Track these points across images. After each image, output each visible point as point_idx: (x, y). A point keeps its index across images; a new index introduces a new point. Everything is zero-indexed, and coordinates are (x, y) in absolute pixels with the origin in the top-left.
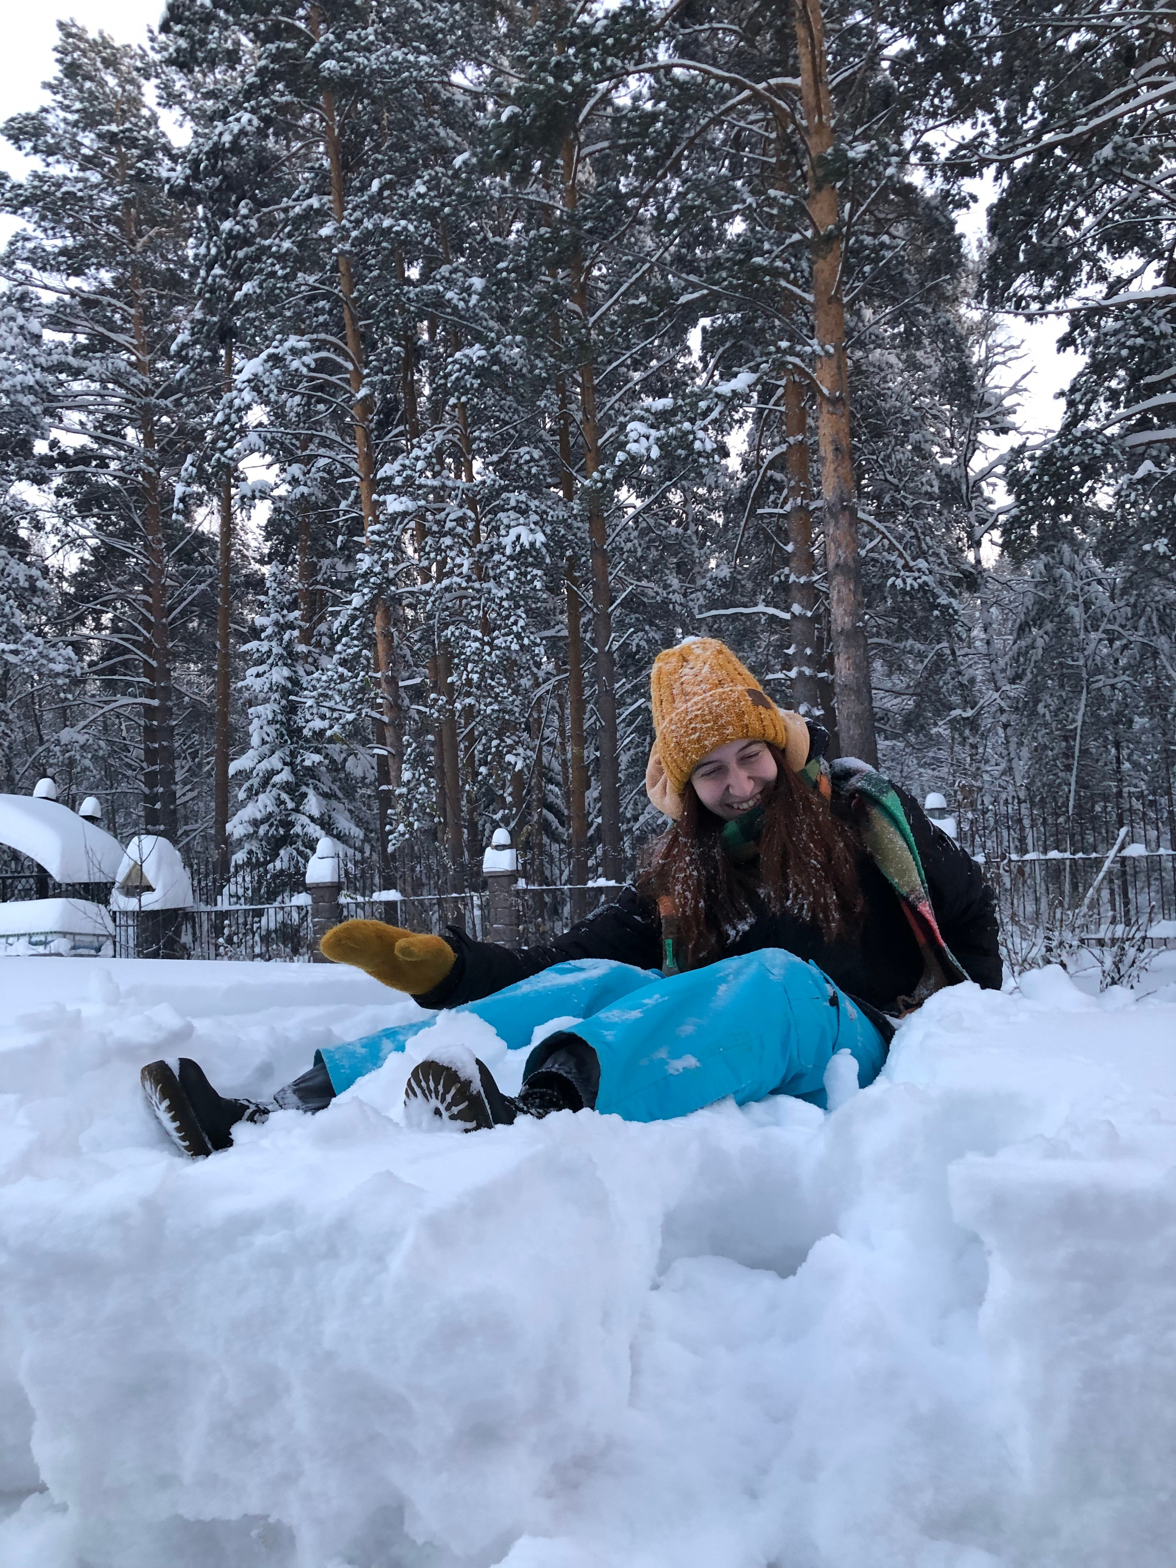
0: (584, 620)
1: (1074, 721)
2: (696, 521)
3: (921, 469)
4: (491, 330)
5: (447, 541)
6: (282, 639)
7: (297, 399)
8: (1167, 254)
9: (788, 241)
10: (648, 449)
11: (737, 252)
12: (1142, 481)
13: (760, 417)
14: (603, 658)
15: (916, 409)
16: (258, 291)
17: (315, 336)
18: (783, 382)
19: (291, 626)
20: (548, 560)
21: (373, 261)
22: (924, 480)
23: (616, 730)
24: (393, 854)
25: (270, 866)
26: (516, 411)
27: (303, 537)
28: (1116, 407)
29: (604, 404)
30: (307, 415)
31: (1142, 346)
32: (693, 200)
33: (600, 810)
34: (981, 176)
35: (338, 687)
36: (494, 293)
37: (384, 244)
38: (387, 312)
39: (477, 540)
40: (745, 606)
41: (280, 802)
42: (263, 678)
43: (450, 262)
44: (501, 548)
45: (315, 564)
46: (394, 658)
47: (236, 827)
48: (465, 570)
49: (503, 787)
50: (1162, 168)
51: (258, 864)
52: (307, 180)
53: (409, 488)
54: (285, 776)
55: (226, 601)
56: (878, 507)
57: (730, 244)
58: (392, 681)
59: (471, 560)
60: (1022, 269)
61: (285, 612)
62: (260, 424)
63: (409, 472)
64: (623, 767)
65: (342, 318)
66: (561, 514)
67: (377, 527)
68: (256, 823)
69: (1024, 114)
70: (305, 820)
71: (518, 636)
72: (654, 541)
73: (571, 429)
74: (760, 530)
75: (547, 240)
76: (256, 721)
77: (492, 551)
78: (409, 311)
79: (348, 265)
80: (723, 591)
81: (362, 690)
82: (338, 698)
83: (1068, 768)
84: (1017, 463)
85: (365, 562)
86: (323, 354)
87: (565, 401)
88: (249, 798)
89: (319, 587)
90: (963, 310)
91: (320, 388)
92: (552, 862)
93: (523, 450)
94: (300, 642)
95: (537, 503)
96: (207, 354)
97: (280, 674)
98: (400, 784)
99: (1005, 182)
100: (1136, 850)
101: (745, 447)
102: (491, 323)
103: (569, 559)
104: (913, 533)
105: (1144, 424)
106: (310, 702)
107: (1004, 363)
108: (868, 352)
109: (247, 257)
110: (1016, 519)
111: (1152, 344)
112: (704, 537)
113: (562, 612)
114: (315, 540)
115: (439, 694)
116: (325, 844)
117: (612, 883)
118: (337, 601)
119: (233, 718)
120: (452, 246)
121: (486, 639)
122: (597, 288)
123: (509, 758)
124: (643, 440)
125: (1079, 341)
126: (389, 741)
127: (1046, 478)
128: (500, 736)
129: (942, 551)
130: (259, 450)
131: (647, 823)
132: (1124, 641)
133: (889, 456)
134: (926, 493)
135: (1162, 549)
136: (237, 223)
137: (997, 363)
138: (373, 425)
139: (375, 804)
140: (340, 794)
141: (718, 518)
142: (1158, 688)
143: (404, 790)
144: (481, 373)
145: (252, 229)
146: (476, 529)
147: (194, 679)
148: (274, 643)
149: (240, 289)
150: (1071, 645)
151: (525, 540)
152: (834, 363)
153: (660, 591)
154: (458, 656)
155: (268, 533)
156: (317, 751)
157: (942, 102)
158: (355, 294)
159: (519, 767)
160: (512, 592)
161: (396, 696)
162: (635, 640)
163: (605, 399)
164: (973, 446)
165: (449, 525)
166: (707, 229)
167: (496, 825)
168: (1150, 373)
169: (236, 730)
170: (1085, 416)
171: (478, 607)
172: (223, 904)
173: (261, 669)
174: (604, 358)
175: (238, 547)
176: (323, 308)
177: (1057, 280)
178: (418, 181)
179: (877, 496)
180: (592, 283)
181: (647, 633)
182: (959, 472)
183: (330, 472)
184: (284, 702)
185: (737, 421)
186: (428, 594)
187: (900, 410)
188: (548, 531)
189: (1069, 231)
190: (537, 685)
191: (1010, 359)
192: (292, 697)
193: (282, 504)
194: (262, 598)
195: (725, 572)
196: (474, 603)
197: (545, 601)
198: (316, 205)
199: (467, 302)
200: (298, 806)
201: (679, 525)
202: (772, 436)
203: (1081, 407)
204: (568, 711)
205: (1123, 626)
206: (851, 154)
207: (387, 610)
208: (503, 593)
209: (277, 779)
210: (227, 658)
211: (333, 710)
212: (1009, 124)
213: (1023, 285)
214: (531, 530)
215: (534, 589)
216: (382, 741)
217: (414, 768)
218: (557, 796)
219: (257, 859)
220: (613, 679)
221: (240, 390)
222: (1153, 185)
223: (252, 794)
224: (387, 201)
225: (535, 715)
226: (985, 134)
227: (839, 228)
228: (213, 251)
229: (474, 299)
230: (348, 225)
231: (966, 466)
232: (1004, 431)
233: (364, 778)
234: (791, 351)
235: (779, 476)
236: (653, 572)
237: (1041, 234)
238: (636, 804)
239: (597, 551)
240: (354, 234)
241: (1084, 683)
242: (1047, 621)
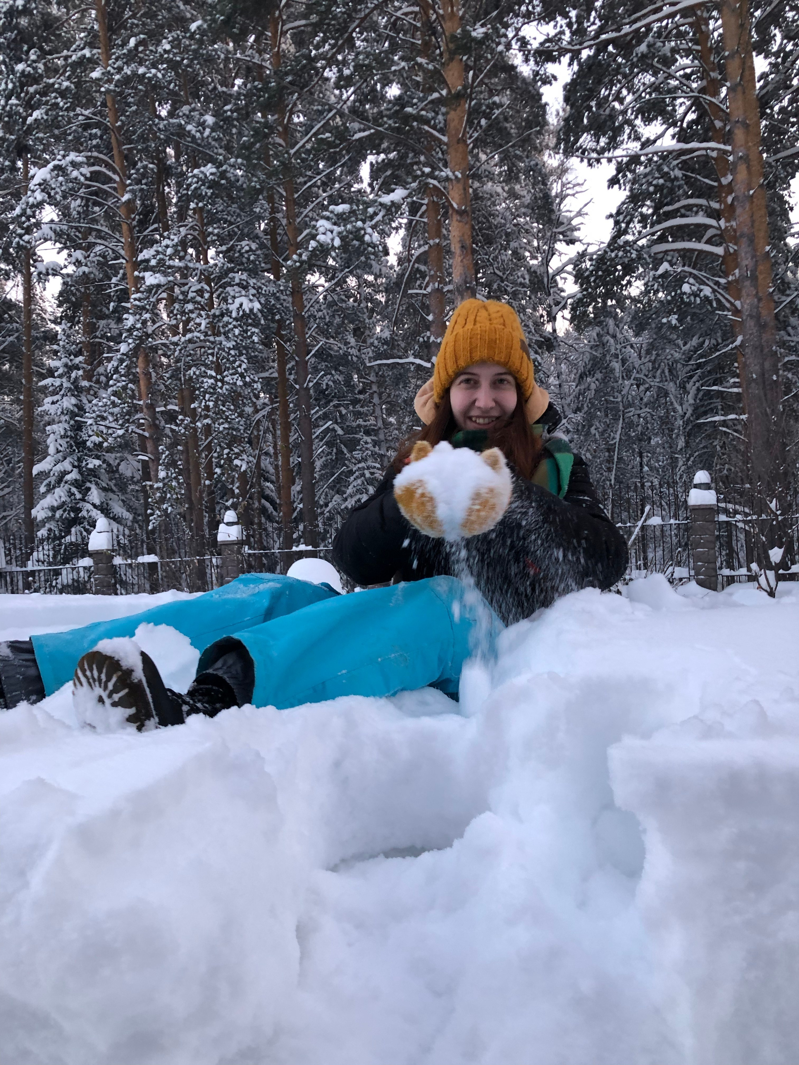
0: (289, 366)
1: (614, 438)
2: (367, 300)
3: (518, 267)
4: (221, 155)
5: (190, 306)
6: (70, 377)
7: (79, 201)
8: (679, 124)
9: (430, 98)
10: (333, 240)
11: (394, 105)
12: (661, 276)
13: (410, 226)
14: (303, 392)
15: (515, 225)
16: (45, 117)
17: (89, 154)
18: (426, 201)
19: (77, 368)
20: (263, 322)
21: (132, 100)
22: (519, 274)
23: (312, 445)
24: (153, 531)
25: (63, 540)
26: (239, 216)
27: (86, 304)
28: (645, 227)
29: (302, 213)
30: (85, 213)
31: (663, 185)
32: (364, 60)
33: (301, 499)
34: (560, 62)
35: (110, 410)
36: (222, 127)
37: (140, 87)
38: (143, 138)
39: (212, 307)
40: (400, 358)
41: (71, 494)
42: (57, 405)
43: (190, 104)
44: (228, 313)
45: (95, 324)
46: (152, 390)
47: (39, 512)
48: (203, 327)
49: (233, 483)
50: (677, 64)
51: (55, 538)
52: (82, 39)
53: (161, 268)
54: (74, 475)
55: (29, 349)
56: (489, 292)
57: (390, 102)
58: (151, 407)
59: (207, 320)
60: (587, 129)
61: (72, 357)
62: (52, 221)
63: (161, 256)
64: (317, 469)
65: (110, 143)
66: (271, 289)
67: (138, 295)
68: (53, 509)
69: (588, 21)
70: (90, 507)
71: (242, 376)
72: (338, 311)
73: (279, 231)
74: (411, 305)
75: (259, 90)
76: (52, 435)
77: (222, 315)
78: (159, 138)
79: (114, 102)
80: (385, 347)
81: (129, 413)
82: (111, 419)
83: (609, 470)
84: (581, 263)
85: (130, 320)
86: (96, 168)
87: (274, 210)
88: (48, 491)
89: (97, 340)
90: (546, 158)
91: (96, 193)
92: (267, 535)
93: (244, 243)
94: (84, 379)
95: (254, 281)
96: (7, 163)
97: (69, 402)
98: (158, 480)
99: (576, 67)
100: (656, 521)
101: (399, 249)
102: (221, 151)
103: (278, 321)
105: (662, 239)
106: (90, 422)
107: (573, 195)
108: (483, 184)
109: (36, 92)
110: (580, 300)
111: (669, 184)
112: (372, 311)
113: (274, 361)
114: (94, 306)
115: (185, 416)
116: (102, 522)
117: (310, 548)
118: (110, 350)
119: (37, 435)
120: (191, 93)
121: (219, 377)
122: (296, 130)
123: (237, 462)
124: (329, 233)
125: (622, 181)
126: (149, 449)
127: (600, 273)
128: (229, 446)
129: (531, 323)
130: (51, 240)
131: (334, 508)
132: (647, 386)
133: (497, 257)
134: (521, 284)
135: (674, 322)
136: (29, 66)
137: (568, 195)
138: (135, 223)
139: (141, 495)
140: (114, 488)
141: (381, 298)
142: (667, 417)
143: (161, 485)
144: (213, 185)
145: (40, 71)
146: (211, 299)
147: (8, 407)
148: (64, 380)
149: (31, 115)
150: (613, 388)
151: (246, 307)
152: (460, 186)
153: (342, 346)
154: (198, 389)
155: (60, 301)
156: (98, 457)
157: (534, 8)
158: (119, 123)
159: (243, 468)
160: (237, 344)
161: (154, 418)
162: (326, 380)
163: (302, 210)
164: (552, 252)
165: (191, 295)
166: (374, 90)
167: (227, 508)
168: (667, 204)
169: (39, 443)
170: (625, 232)
171: (212, 354)
172: (31, 566)
173: (55, 398)
174: (302, 180)
175: (38, 311)
176: (96, 134)
177: (608, 138)
178: (164, 41)
179: (488, 285)
180: (293, 126)
181: (333, 375)
182: (542, 269)
183: (104, 257)
184: (72, 422)
185: (394, 229)
186: (176, 344)
187: (505, 225)
188: (262, 301)
189: (617, 105)
190: (257, 411)
191: (577, 192)
192: (77, 418)
193: (69, 279)
194: (55, 347)
195: (387, 334)
196: (210, 351)
197: (261, 352)
198: (88, 55)
199: (202, 134)
200: (84, 497)
201: (355, 301)
202: (418, 241)
203: (623, 225)
204: (279, 432)
205: (646, 376)
206: (474, 34)
207: (147, 356)
208: (230, 344)
209: (68, 477)
210: (30, 392)
211: (109, 428)
212: (578, 26)
213: (586, 140)
214: (251, 300)
215: (253, 342)
216: (144, 450)
217: (167, 469)
218: (272, 491)
219: (55, 535)
220: (310, 408)
221: (33, 191)
222: (673, 73)
223: (50, 489)
224: (141, 55)
225: (256, 433)
226: (562, 33)
227: (465, 87)
228: (10, 86)
229: (207, 131)
230: (112, 71)
231: (547, 265)
232: (571, 242)
233: (133, 477)
234: (431, 175)
235: (423, 268)
236: (337, 333)
237: (599, 105)
238: (326, 495)
239: (298, 317)
240: (117, 77)
241: (621, 413)
242: (598, 372)
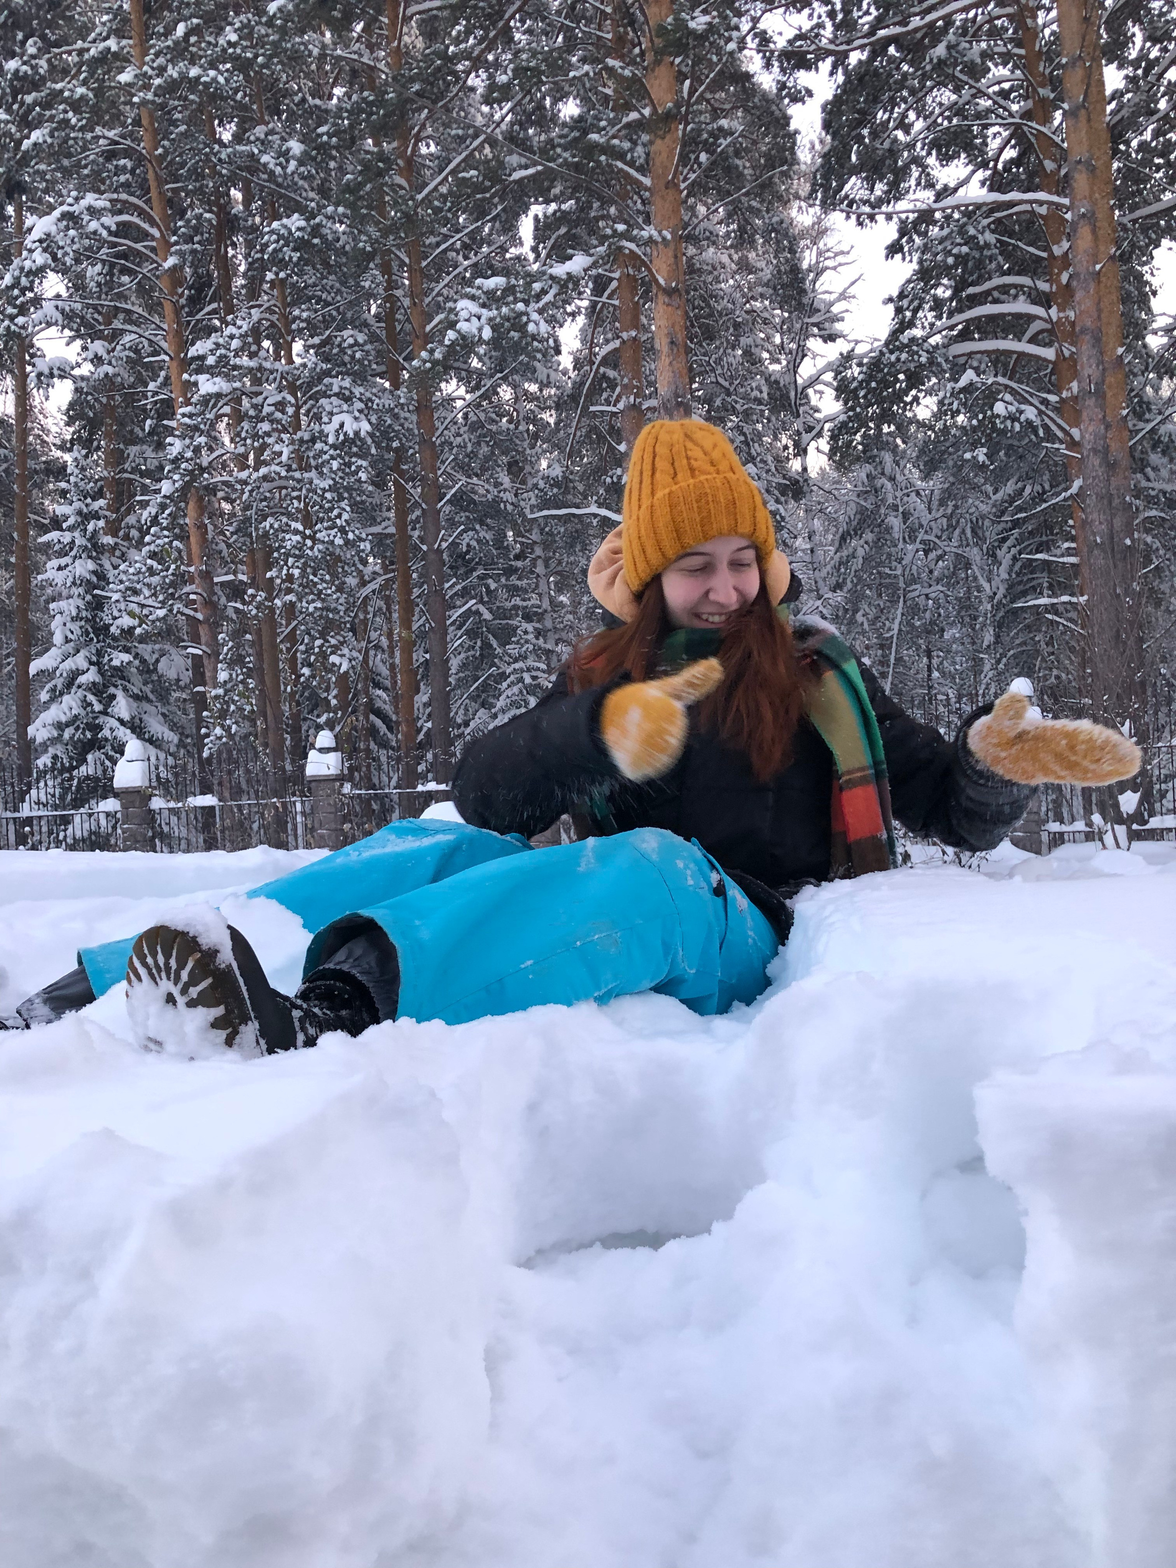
0: (412, 517)
1: (890, 629)
2: (528, 420)
3: (752, 374)
4: (312, 200)
5: (265, 427)
6: (86, 530)
7: (98, 267)
8: (992, 164)
9: (625, 120)
10: (480, 329)
11: (572, 129)
12: (963, 390)
13: (593, 312)
14: (432, 556)
15: (747, 312)
16: (49, 140)
17: (115, 196)
18: (616, 275)
19: (96, 516)
20: (373, 451)
21: (179, 116)
22: (754, 385)
23: (446, 633)
24: (209, 760)
25: (75, 773)
26: (339, 292)
27: (109, 421)
28: (939, 317)
29: (432, 290)
30: (108, 285)
31: (967, 255)
32: (528, 60)
33: (429, 715)
34: (817, 69)
35: (146, 580)
36: (314, 159)
37: (192, 97)
38: (196, 174)
39: (298, 427)
40: (577, 507)
41: (86, 704)
42: (66, 572)
43: (266, 123)
44: (322, 436)
45: (123, 452)
46: (208, 551)
47: (39, 731)
48: (284, 458)
49: (327, 690)
50: (990, 75)
51: (63, 770)
52: (104, 24)
53: (223, 368)
54: (91, 676)
55: (23, 487)
56: (708, 411)
57: (564, 124)
58: (207, 576)
59: (291, 448)
60: (855, 171)
61: (89, 500)
62: (58, 296)
63: (223, 351)
64: (453, 671)
65: (146, 180)
66: (387, 402)
67: (187, 409)
68: (60, 726)
69: (860, 9)
70: (114, 723)
71: (343, 531)
72: (485, 436)
73: (398, 316)
74: (593, 429)
75: (371, 104)
76: (58, 617)
77: (313, 440)
78: (220, 174)
79: (152, 119)
80: (555, 490)
81: (173, 584)
82: (147, 593)
84: (846, 368)
85: (176, 446)
86: (126, 218)
87: (391, 285)
88: (52, 700)
89: (126, 475)
90: (794, 212)
91: (124, 256)
92: (379, 768)
93: (346, 333)
94: (106, 534)
95: (361, 390)
97: (84, 567)
98: (216, 685)
99: (840, 78)
101: (577, 345)
102: (312, 195)
103: (396, 450)
104: (742, 438)
105: (965, 336)
106: (115, 597)
107: (835, 268)
108: (702, 250)
109: (36, 103)
110: (844, 425)
111: (976, 254)
112: (536, 436)
113: (389, 509)
114: (122, 425)
115: (258, 590)
116: (134, 746)
117: (442, 787)
118: (145, 490)
119: (35, 617)
120: (268, 107)
121: (308, 532)
122: (424, 166)
123: (334, 659)
124: (474, 319)
125: (906, 249)
126: (203, 640)
127: (873, 384)
128: (323, 635)
129: (769, 459)
130: (56, 324)
132: (940, 552)
133: (721, 359)
134: (756, 399)
135: (982, 458)
136: (24, 63)
137: (827, 268)
138: (183, 301)
139: (191, 708)
140: (151, 696)
141: (549, 417)
142: (969, 599)
143: (221, 691)
144: (301, 245)
145: (41, 71)
146: (297, 414)
148: (77, 534)
149: (28, 138)
150: (889, 555)
151: (350, 428)
152: (670, 252)
153: (491, 488)
154: (278, 549)
155: (69, 417)
156: (127, 650)
158: (160, 151)
159: (344, 668)
160: (336, 483)
161: (211, 592)
162: (466, 538)
163: (433, 284)
164: (802, 353)
165: (267, 409)
166: (541, 107)
167: (319, 728)
168: (972, 284)
169: (39, 629)
170: (911, 324)
171: (298, 498)
172: (26, 811)
173: (63, 561)
174: (432, 240)
175: (36, 431)
176: (125, 167)
177: (888, 184)
178: (228, 28)
179: (708, 400)
180: (420, 160)
181: (477, 532)
182: (788, 378)
183: (137, 351)
184: (88, 597)
185: (569, 314)
186: (245, 483)
187: (733, 312)
188: (374, 420)
189: (900, 135)
190: (363, 583)
191: (840, 265)
192: (96, 592)
193: (84, 384)
194: (63, 485)
195: (557, 471)
196: (295, 494)
197: (370, 495)
198: (114, 48)
199: (284, 168)
200: (106, 709)
201: (510, 422)
202: (604, 333)
203: (908, 314)
204: (395, 616)
205: (939, 538)
206: (692, 25)
207: (200, 499)
208: (326, 484)
209: (82, 679)
210: (25, 551)
211: (143, 606)
212: (845, 16)
213: (854, 186)
214: (356, 418)
215: (359, 481)
216: (196, 639)
217: (231, 668)
218: (385, 702)
219: (63, 764)
220: (443, 579)
221: (31, 251)
222: (984, 89)
223: (56, 696)
224: (194, 49)
225: (361, 616)
226: (821, 25)
227: (678, 105)
229: (293, 164)
230: (150, 72)
231: (795, 372)
232: (830, 338)
233: (178, 680)
234: (626, 236)
235: (611, 373)
236: (484, 469)
237: (874, 135)
238: (466, 710)
239: (425, 442)
240: (157, 81)
241: (901, 592)
242: (868, 530)
